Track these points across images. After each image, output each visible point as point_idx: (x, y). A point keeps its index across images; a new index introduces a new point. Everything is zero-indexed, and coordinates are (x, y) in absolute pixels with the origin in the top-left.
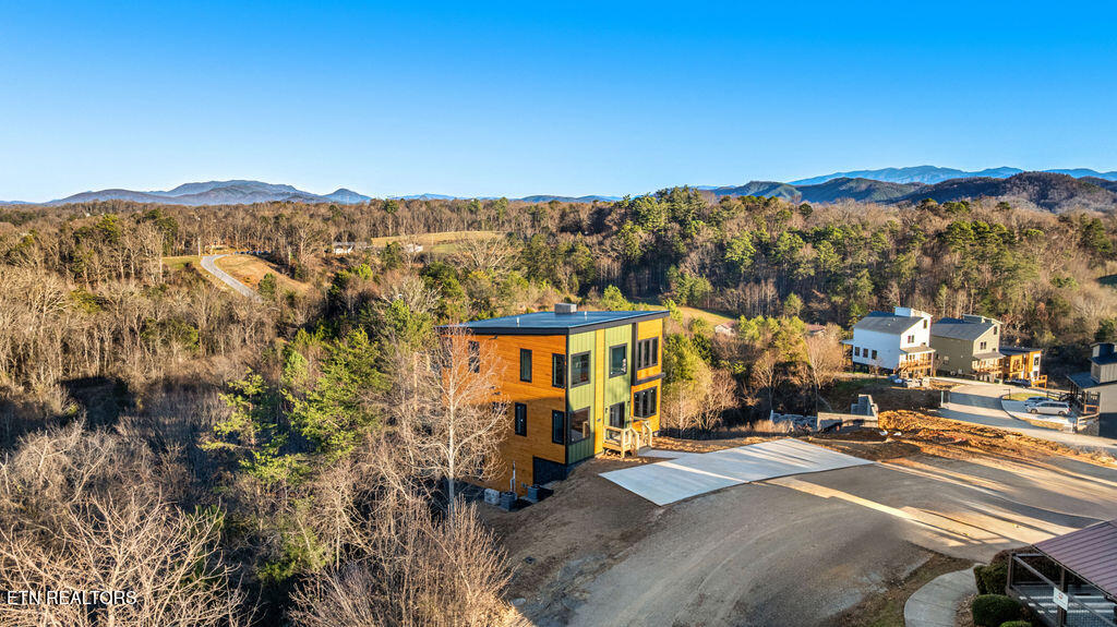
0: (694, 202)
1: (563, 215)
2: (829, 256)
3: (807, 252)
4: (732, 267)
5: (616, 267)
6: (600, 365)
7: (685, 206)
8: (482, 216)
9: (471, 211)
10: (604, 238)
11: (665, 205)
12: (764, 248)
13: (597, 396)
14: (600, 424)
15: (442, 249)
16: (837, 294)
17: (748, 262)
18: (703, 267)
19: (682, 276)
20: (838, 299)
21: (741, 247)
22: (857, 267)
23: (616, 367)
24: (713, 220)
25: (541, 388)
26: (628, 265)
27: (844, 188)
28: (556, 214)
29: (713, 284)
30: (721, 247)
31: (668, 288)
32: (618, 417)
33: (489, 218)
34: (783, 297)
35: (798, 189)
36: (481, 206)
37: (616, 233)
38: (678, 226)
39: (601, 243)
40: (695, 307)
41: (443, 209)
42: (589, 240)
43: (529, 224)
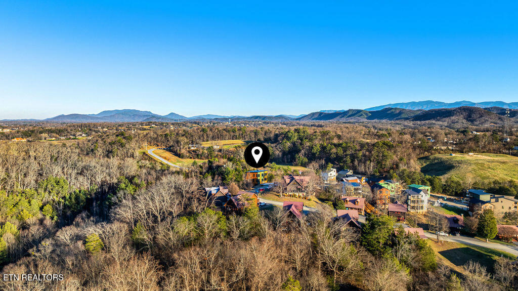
0: (306, 133)
1: (266, 133)
2: (340, 151)
3: (334, 150)
4: (314, 154)
5: (280, 154)
6: (261, 175)
7: (302, 134)
8: (237, 134)
9: (233, 132)
10: (277, 144)
11: (296, 134)
12: (323, 148)
13: (260, 178)
14: (261, 181)
15: (225, 147)
16: (342, 163)
17: (318, 153)
18: (305, 154)
19: (299, 157)
20: (341, 164)
21: (317, 149)
22: (346, 155)
23: (262, 176)
24: (311, 140)
25: (255, 177)
26: (284, 153)
27: (389, 112)
28: (263, 133)
29: (308, 159)
30: (311, 148)
31: (295, 161)
32: (262, 180)
33: (239, 134)
34: (327, 163)
35: (370, 112)
36: (237, 130)
37: (280, 143)
38: (300, 141)
39: (276, 146)
40: (303, 166)
41: (224, 131)
42: (272, 145)
43: (254, 136)
